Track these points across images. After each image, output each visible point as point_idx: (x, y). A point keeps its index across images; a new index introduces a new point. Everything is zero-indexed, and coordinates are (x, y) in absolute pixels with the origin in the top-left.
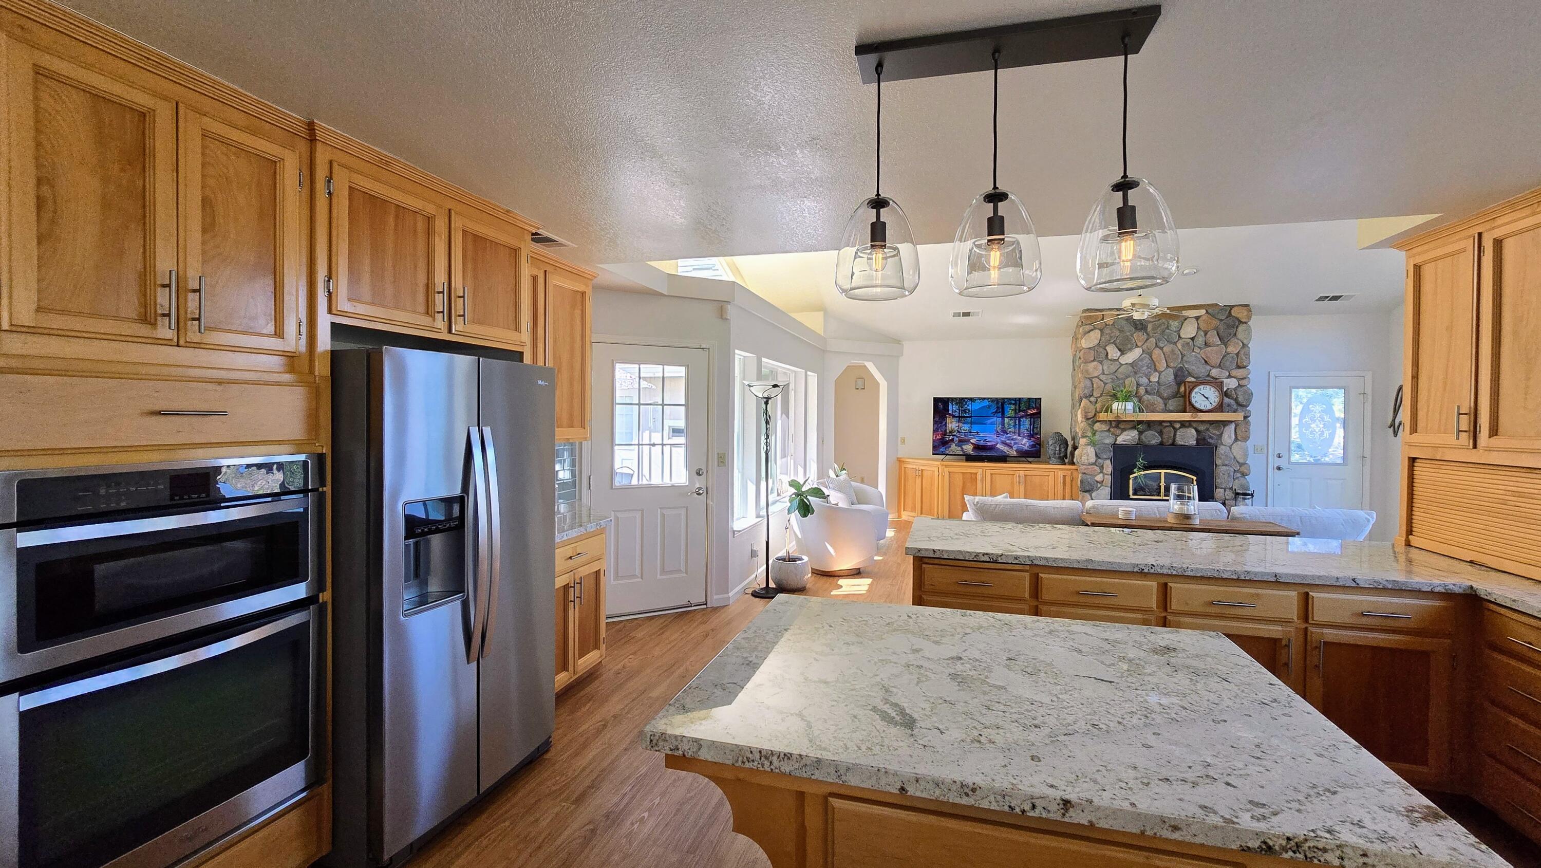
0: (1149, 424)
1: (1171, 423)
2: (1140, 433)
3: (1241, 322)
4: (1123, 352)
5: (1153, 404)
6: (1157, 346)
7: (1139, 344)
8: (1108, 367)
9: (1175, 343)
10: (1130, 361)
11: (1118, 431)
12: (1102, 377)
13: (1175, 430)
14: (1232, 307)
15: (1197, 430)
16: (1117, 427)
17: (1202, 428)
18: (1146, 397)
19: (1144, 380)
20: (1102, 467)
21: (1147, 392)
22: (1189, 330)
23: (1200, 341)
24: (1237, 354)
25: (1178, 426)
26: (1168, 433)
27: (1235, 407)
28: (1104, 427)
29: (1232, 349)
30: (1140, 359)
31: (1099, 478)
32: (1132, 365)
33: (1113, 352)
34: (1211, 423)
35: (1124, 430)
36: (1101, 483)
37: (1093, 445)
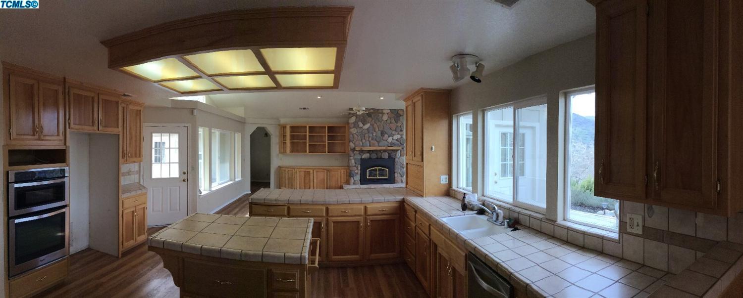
0: (373, 151)
1: (380, 150)
2: (370, 155)
3: (401, 116)
4: (364, 125)
5: (374, 144)
6: (375, 122)
7: (369, 122)
8: (359, 130)
9: (381, 122)
10: (366, 128)
11: (362, 154)
12: (357, 134)
13: (382, 153)
14: (398, 110)
15: (388, 153)
16: (362, 152)
17: (390, 152)
18: (372, 141)
19: (371, 135)
20: (357, 168)
21: (372, 139)
22: (385, 117)
23: (389, 121)
24: (400, 127)
25: (382, 151)
26: (379, 154)
27: (400, 144)
28: (358, 153)
29: (399, 124)
30: (369, 127)
31: (356, 171)
32: (368, 129)
33: (361, 125)
34: (392, 150)
35: (364, 153)
36: (357, 173)
37: (354, 159)
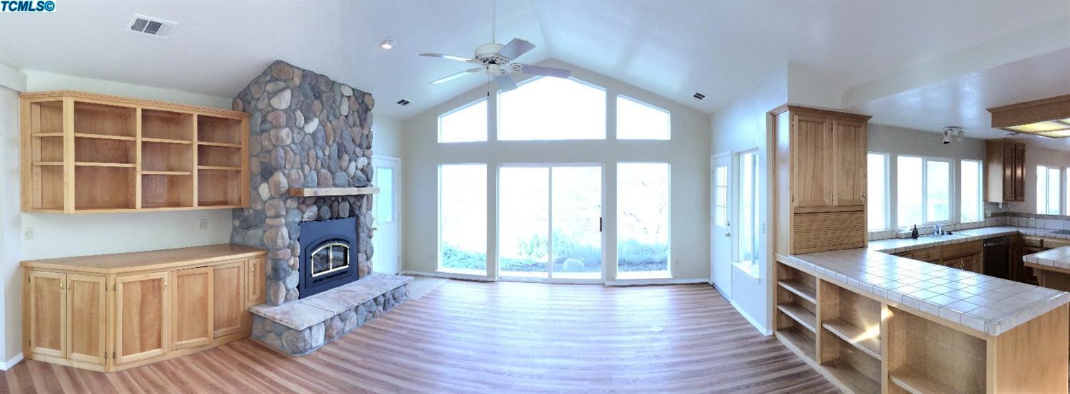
0: (323, 199)
1: (336, 197)
2: (319, 208)
3: (368, 109)
4: (306, 121)
5: (326, 180)
6: (328, 119)
7: (317, 114)
8: (298, 137)
9: (338, 119)
10: (311, 131)
11: (303, 207)
12: (293, 146)
13: (339, 203)
14: (366, 92)
15: (349, 205)
16: (303, 203)
17: (351, 201)
18: (322, 169)
19: (320, 154)
20: (292, 249)
21: (322, 166)
22: (345, 108)
23: (350, 120)
24: (367, 137)
25: (340, 200)
26: (334, 208)
28: (295, 204)
29: (365, 131)
30: (317, 130)
31: (291, 262)
32: (314, 135)
33: (300, 119)
34: (356, 196)
35: (307, 206)
36: (293, 267)
37: (287, 225)
